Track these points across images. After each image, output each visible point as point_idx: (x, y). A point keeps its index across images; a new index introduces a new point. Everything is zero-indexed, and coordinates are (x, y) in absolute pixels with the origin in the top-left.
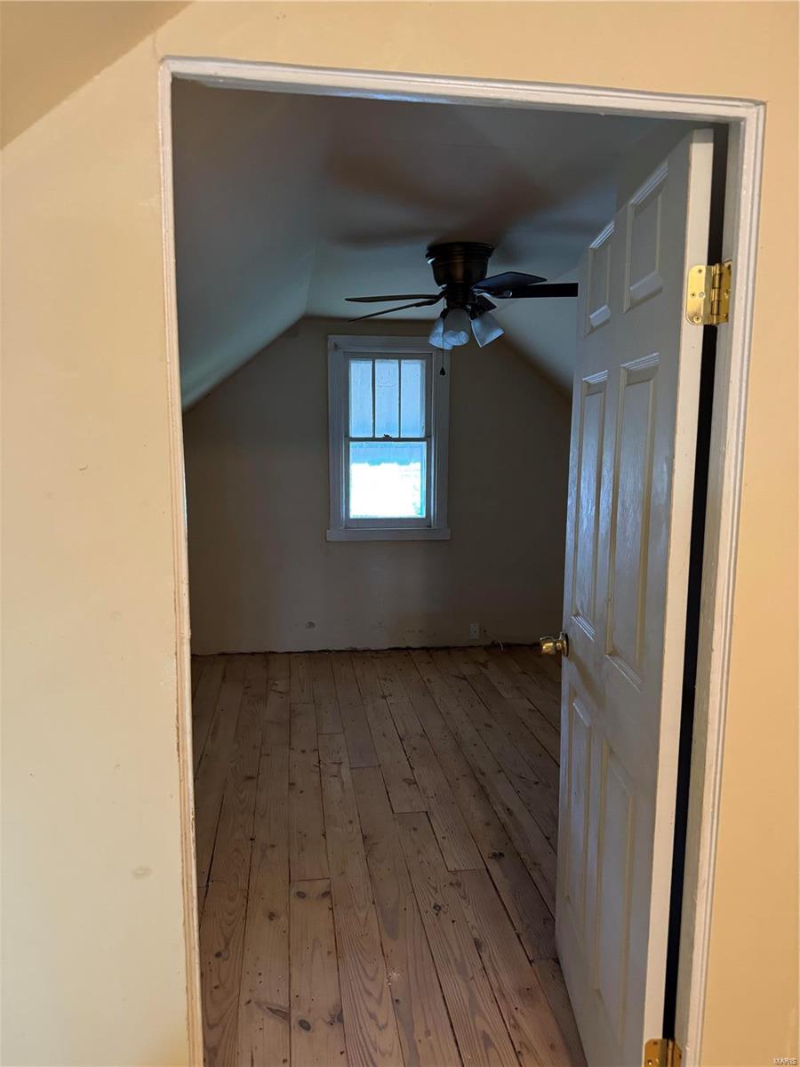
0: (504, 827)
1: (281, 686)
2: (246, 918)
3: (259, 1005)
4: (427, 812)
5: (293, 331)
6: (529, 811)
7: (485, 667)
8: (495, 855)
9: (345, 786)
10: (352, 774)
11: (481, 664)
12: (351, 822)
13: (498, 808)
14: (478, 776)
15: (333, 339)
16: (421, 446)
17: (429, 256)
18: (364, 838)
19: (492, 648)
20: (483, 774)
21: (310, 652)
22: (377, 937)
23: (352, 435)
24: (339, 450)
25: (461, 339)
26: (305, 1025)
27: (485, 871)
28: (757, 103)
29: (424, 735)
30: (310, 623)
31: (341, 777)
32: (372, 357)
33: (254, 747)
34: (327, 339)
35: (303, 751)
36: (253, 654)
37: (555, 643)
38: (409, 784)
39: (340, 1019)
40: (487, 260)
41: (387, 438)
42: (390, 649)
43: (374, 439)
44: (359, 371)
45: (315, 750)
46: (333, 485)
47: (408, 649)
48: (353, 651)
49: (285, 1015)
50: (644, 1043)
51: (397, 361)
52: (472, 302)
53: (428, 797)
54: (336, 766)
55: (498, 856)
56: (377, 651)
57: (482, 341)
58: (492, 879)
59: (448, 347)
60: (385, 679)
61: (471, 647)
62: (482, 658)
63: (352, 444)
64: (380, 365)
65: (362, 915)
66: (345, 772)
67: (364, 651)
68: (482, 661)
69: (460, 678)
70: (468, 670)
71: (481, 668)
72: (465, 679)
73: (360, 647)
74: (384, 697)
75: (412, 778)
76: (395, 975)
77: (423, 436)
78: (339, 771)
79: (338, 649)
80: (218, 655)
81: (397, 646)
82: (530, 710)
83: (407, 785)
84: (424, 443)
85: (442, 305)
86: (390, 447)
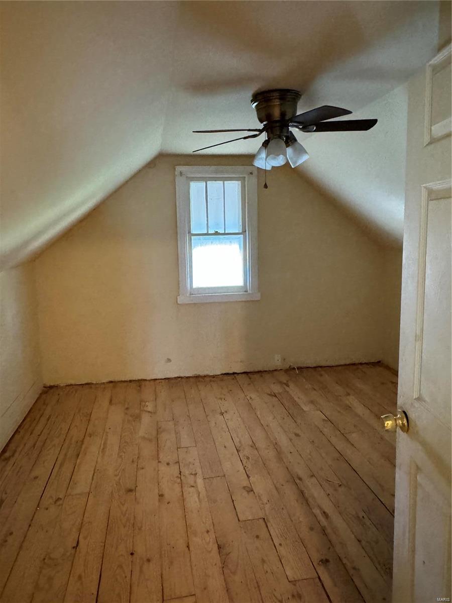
0: (324, 531)
1: (150, 407)
4: (264, 519)
5: (152, 164)
6: (340, 513)
7: (288, 386)
8: (322, 561)
9: (201, 495)
10: (205, 484)
11: (285, 384)
12: (208, 532)
13: (317, 512)
14: (298, 481)
15: (179, 169)
16: (239, 238)
17: (253, 101)
18: (219, 547)
19: (289, 370)
20: (300, 479)
21: (168, 379)
23: (193, 232)
24: (185, 241)
25: (279, 161)
27: (318, 579)
29: (254, 446)
30: (168, 359)
31: (197, 487)
32: (206, 180)
33: (133, 461)
34: (175, 169)
35: (168, 464)
36: (130, 381)
37: (396, 420)
38: (248, 492)
40: (297, 103)
41: (216, 233)
42: (222, 374)
43: (208, 234)
44: (196, 188)
45: (176, 463)
46: (181, 265)
47: (234, 373)
48: (197, 377)
51: (222, 182)
52: (285, 134)
53: (263, 504)
54: (192, 476)
55: (325, 562)
56: (214, 377)
57: (295, 163)
58: (324, 589)
59: (269, 168)
60: (221, 399)
61: (276, 370)
62: (284, 378)
63: (193, 238)
64: (211, 184)
66: (200, 482)
67: (205, 376)
68: (285, 382)
69: (273, 395)
70: (277, 389)
71: (285, 386)
72: (276, 396)
73: (202, 374)
74: (222, 414)
75: (249, 486)
77: (241, 232)
78: (195, 482)
79: (187, 376)
80: (107, 383)
81: (227, 372)
82: (324, 420)
83: (247, 493)
84: (242, 236)
85: (264, 137)
86: (219, 239)
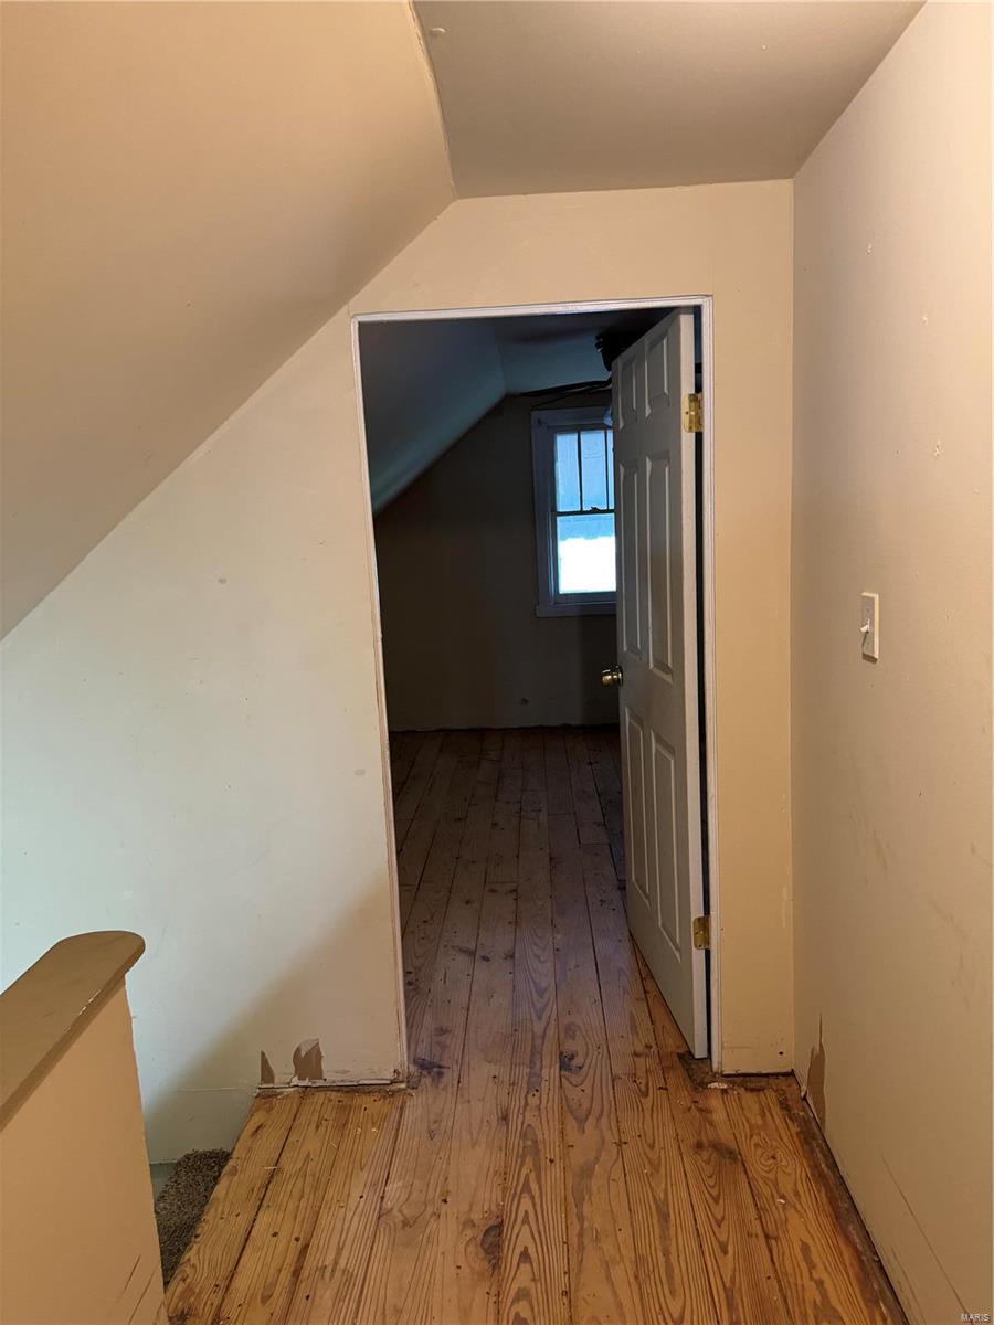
2: (447, 903)
3: (453, 948)
5: (496, 411)
9: (541, 825)
10: (548, 817)
12: (542, 849)
15: (535, 414)
17: (598, 346)
18: (551, 859)
21: (524, 728)
22: (550, 915)
23: (560, 509)
24: (546, 526)
26: (486, 959)
28: (707, 296)
30: (523, 699)
31: (538, 820)
32: (578, 429)
34: (529, 414)
39: (513, 957)
41: (595, 511)
43: (582, 512)
44: (565, 444)
46: (542, 560)
48: (565, 727)
49: (472, 954)
50: (693, 919)
51: (603, 431)
54: (535, 812)
63: (559, 519)
64: (585, 437)
65: (540, 903)
66: (543, 817)
76: (559, 937)
78: (537, 816)
79: (550, 725)
86: (600, 518)
